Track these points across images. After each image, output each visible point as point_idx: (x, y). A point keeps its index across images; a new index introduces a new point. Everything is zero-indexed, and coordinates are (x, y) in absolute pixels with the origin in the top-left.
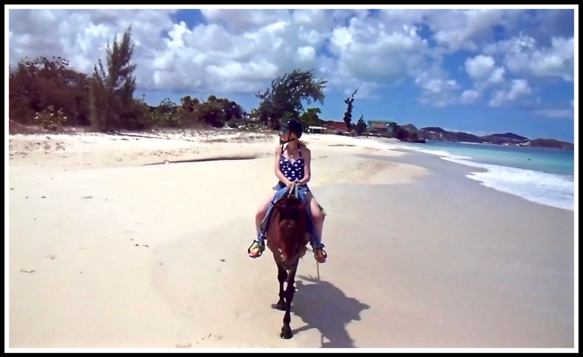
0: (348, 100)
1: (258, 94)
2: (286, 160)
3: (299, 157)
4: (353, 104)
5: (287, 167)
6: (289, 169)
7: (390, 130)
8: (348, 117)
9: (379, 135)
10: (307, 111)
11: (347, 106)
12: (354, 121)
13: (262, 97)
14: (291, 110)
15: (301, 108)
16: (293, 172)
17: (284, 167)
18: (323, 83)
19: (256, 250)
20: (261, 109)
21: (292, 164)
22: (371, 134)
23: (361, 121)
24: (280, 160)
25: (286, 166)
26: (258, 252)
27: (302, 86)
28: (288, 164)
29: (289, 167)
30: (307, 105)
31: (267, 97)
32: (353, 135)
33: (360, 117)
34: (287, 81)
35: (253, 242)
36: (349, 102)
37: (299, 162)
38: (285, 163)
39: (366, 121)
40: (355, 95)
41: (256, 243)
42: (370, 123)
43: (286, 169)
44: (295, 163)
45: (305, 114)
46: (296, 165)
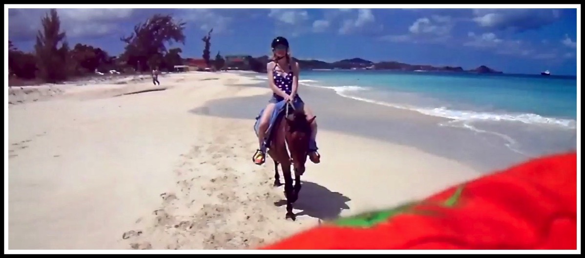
0: (205, 37)
1: (123, 38)
2: (279, 75)
3: (289, 71)
4: (210, 41)
5: (281, 81)
6: (283, 83)
7: (247, 63)
8: (207, 54)
9: (237, 68)
10: (169, 52)
11: (204, 44)
12: (213, 57)
13: (127, 41)
14: (156, 52)
15: (164, 49)
16: (287, 86)
17: (278, 81)
18: (183, 24)
19: (260, 158)
20: (126, 53)
21: (285, 77)
22: (230, 68)
23: (218, 56)
24: (274, 76)
25: (279, 80)
26: (262, 159)
27: (163, 29)
28: (281, 78)
29: (283, 81)
30: (169, 45)
31: (131, 41)
32: (213, 71)
33: (217, 53)
34: (148, 25)
35: (256, 151)
36: (207, 41)
37: (290, 75)
38: (278, 78)
39: (223, 55)
40: (211, 33)
41: (259, 152)
42: (227, 57)
43: (280, 83)
44: (287, 77)
45: (167, 55)
46: (288, 79)
